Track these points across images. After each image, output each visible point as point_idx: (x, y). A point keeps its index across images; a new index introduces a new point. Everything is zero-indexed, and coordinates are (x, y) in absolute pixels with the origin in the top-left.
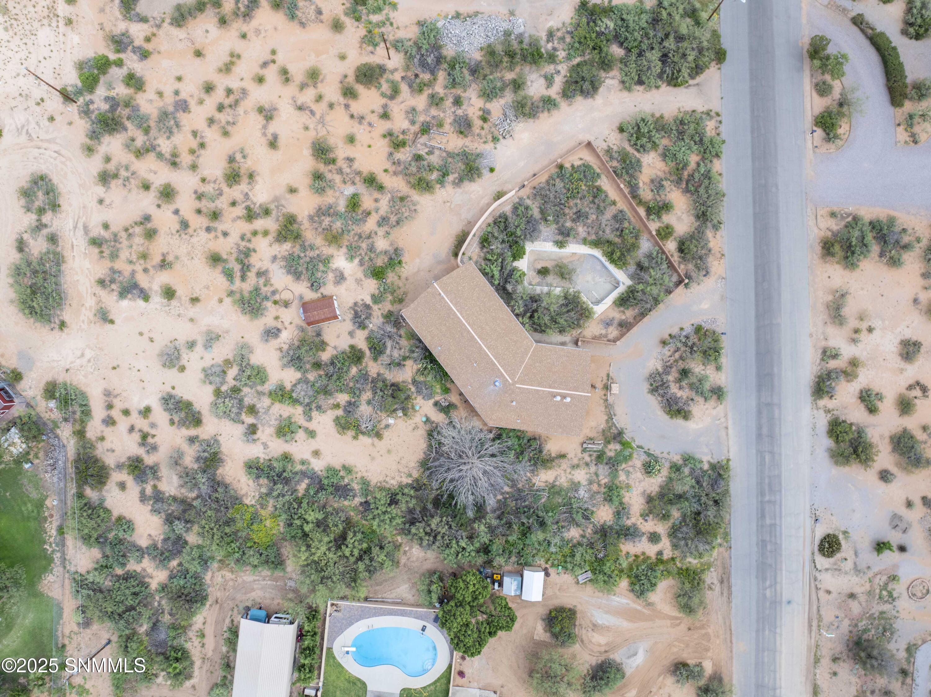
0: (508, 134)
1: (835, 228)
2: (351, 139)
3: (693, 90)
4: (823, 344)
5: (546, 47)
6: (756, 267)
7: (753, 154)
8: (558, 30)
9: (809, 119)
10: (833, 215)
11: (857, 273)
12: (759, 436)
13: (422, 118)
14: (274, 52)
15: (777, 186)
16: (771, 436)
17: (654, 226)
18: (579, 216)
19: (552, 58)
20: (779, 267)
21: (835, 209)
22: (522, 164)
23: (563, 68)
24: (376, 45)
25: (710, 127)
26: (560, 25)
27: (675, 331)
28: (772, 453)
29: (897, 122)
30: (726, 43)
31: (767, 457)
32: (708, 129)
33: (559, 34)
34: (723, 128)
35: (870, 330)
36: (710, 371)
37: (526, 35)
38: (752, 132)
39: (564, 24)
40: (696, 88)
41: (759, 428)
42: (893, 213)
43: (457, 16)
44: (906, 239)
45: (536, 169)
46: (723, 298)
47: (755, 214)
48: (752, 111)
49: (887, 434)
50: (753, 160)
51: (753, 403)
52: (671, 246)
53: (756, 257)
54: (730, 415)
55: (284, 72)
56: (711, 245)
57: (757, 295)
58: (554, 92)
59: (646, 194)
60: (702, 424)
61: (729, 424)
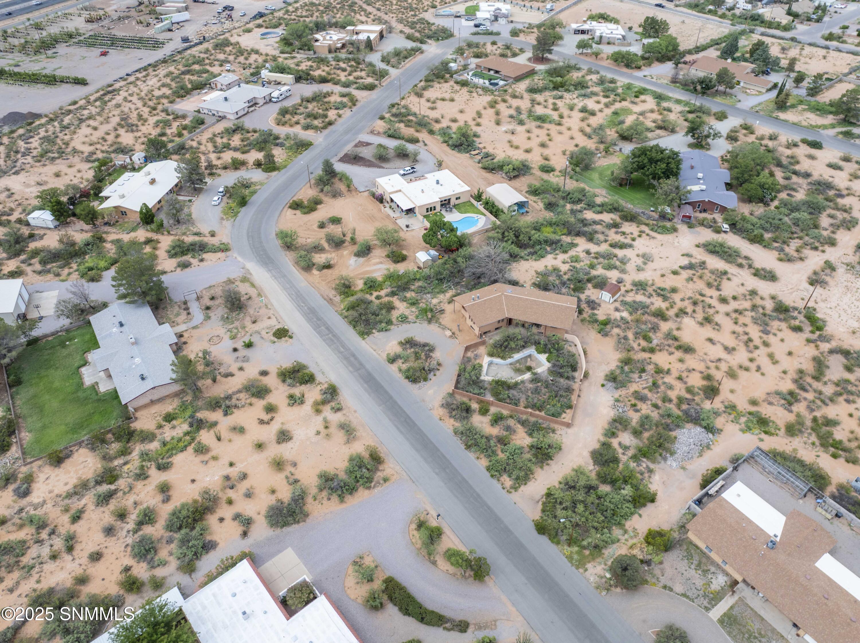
0: (614, 407)
1: (379, 474)
2: (681, 361)
3: (538, 497)
4: (344, 412)
5: (645, 463)
6: (415, 424)
7: (467, 482)
8: (650, 477)
9: (446, 530)
10: (386, 480)
11: (346, 458)
12: (354, 355)
13: (662, 388)
14: (763, 374)
15: (437, 474)
16: (346, 358)
17: (493, 410)
18: (536, 391)
19: (634, 458)
20: (401, 432)
21: (387, 484)
22: (592, 398)
23: (624, 458)
24: (726, 407)
25: (508, 482)
26: (651, 480)
27: (437, 373)
28: (341, 353)
29: (379, 568)
30: (544, 540)
31: (342, 349)
32: (508, 479)
33: (646, 475)
34: (499, 486)
35: (318, 433)
36: (404, 367)
37: (663, 462)
38: (478, 495)
39: (651, 483)
40: (537, 499)
41: (356, 358)
42: (344, 506)
43: (708, 447)
44: (325, 493)
45: (581, 400)
46: (423, 401)
47: (439, 450)
48: (489, 508)
49: (274, 392)
50: (464, 479)
51: (368, 366)
52: (475, 406)
53: (419, 429)
54: (377, 356)
55: (747, 369)
56: (452, 421)
57: (404, 412)
58: (615, 442)
59: (511, 422)
60: (390, 344)
61: (374, 353)
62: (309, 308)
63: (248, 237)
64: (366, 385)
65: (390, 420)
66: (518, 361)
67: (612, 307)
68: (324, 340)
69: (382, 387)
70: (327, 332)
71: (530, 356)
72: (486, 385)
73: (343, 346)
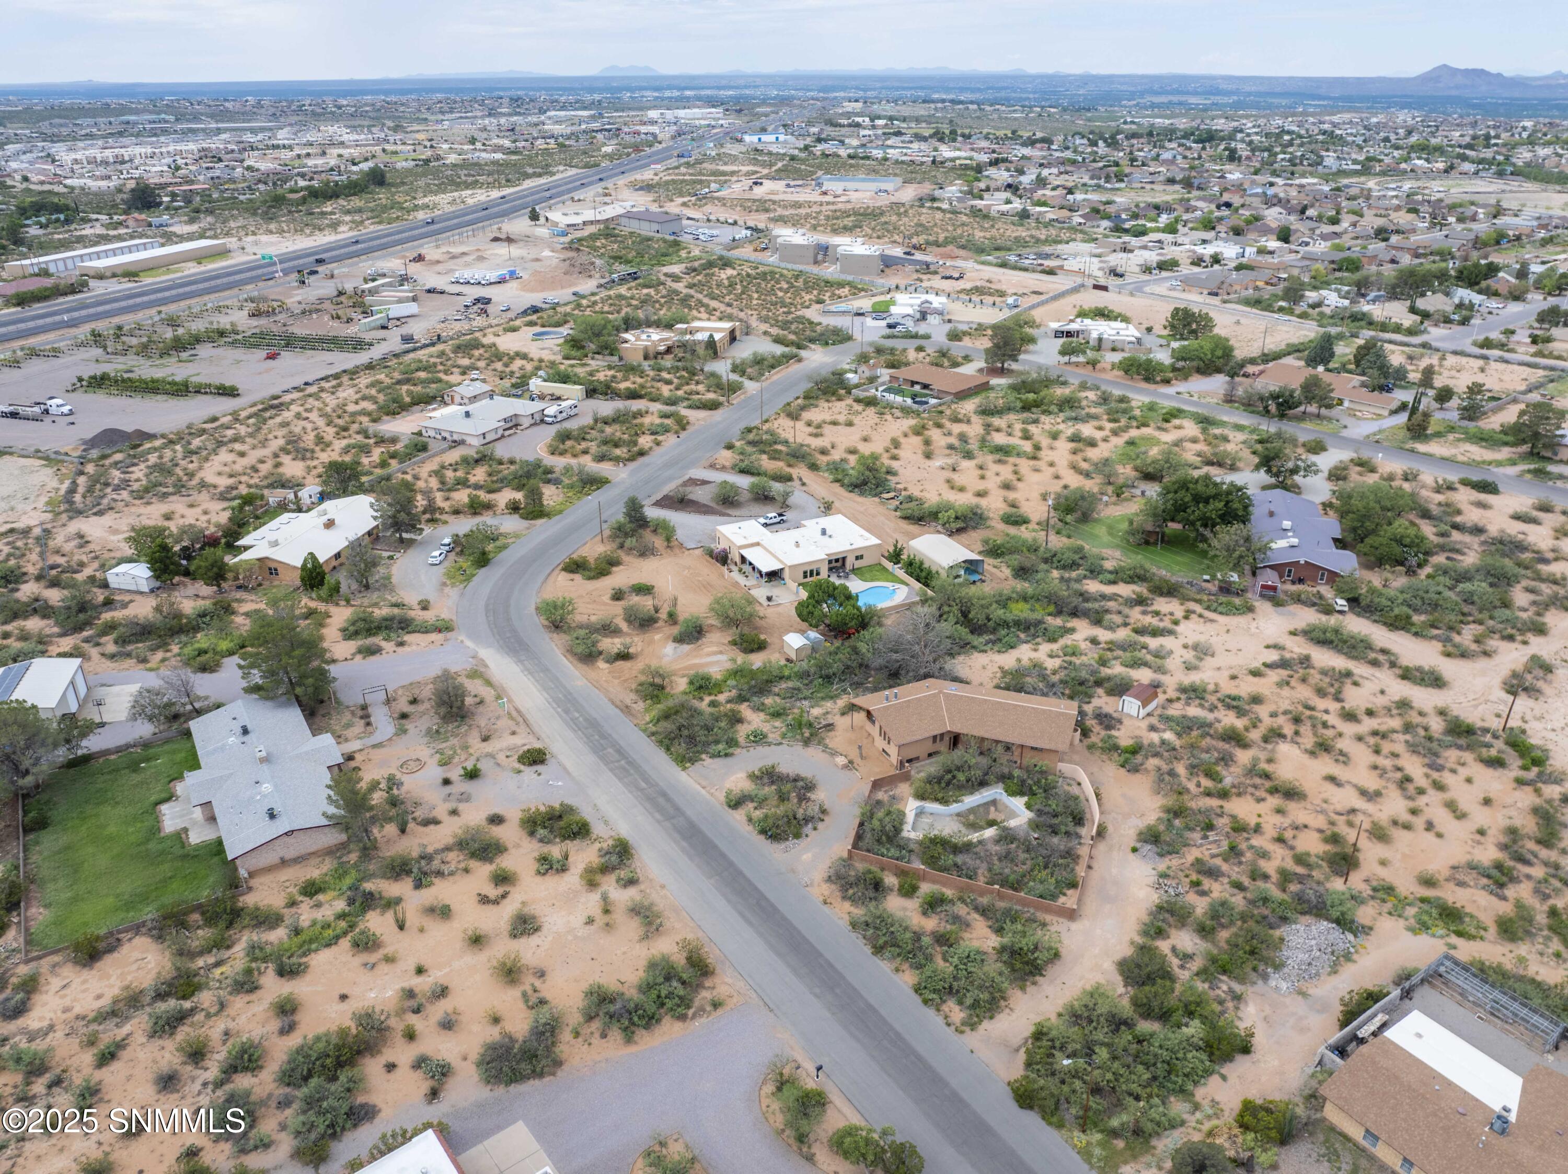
0: (1158, 886)
1: (705, 994)
2: (1279, 811)
3: (1017, 1040)
4: (642, 887)
5: (1225, 984)
6: (776, 910)
7: (875, 1011)
8: (1237, 1008)
9: (835, 1097)
10: (716, 1005)
11: (642, 964)
12: (664, 794)
13: (1249, 855)
14: (1439, 835)
15: (816, 995)
16: (650, 799)
17: (926, 888)
18: (1007, 857)
19: (1202, 973)
20: (750, 923)
21: (720, 1012)
22: (1114, 871)
23: (1184, 975)
24: (1375, 890)
25: (957, 1014)
26: (1240, 1014)
27: (820, 825)
28: (642, 790)
29: (697, 1166)
30: (1032, 1119)
31: (643, 785)
32: (957, 1008)
33: (1230, 1005)
34: (940, 1020)
35: (590, 921)
36: (758, 814)
37: (1260, 982)
38: (898, 1034)
39: (1240, 1019)
40: (1016, 1046)
41: (669, 800)
42: (632, 1049)
43: (1348, 957)
44: (596, 1025)
45: (1094, 874)
46: (793, 871)
47: (821, 955)
48: (919, 1058)
49: (512, 851)
50: (870, 1006)
51: (689, 812)
52: (890, 880)
53: (784, 919)
54: (708, 796)
55: (1407, 827)
56: (847, 905)
57: (756, 889)
58: (1164, 946)
59: (961, 910)
60: (733, 778)
61: (703, 792)
62: (586, 720)
63: (487, 611)
64: (684, 844)
65: (729, 901)
66: (972, 810)
67: (1144, 724)
68: (611, 770)
69: (715, 847)
70: (617, 756)
71: (994, 802)
72: (912, 846)
73: (646, 780)
